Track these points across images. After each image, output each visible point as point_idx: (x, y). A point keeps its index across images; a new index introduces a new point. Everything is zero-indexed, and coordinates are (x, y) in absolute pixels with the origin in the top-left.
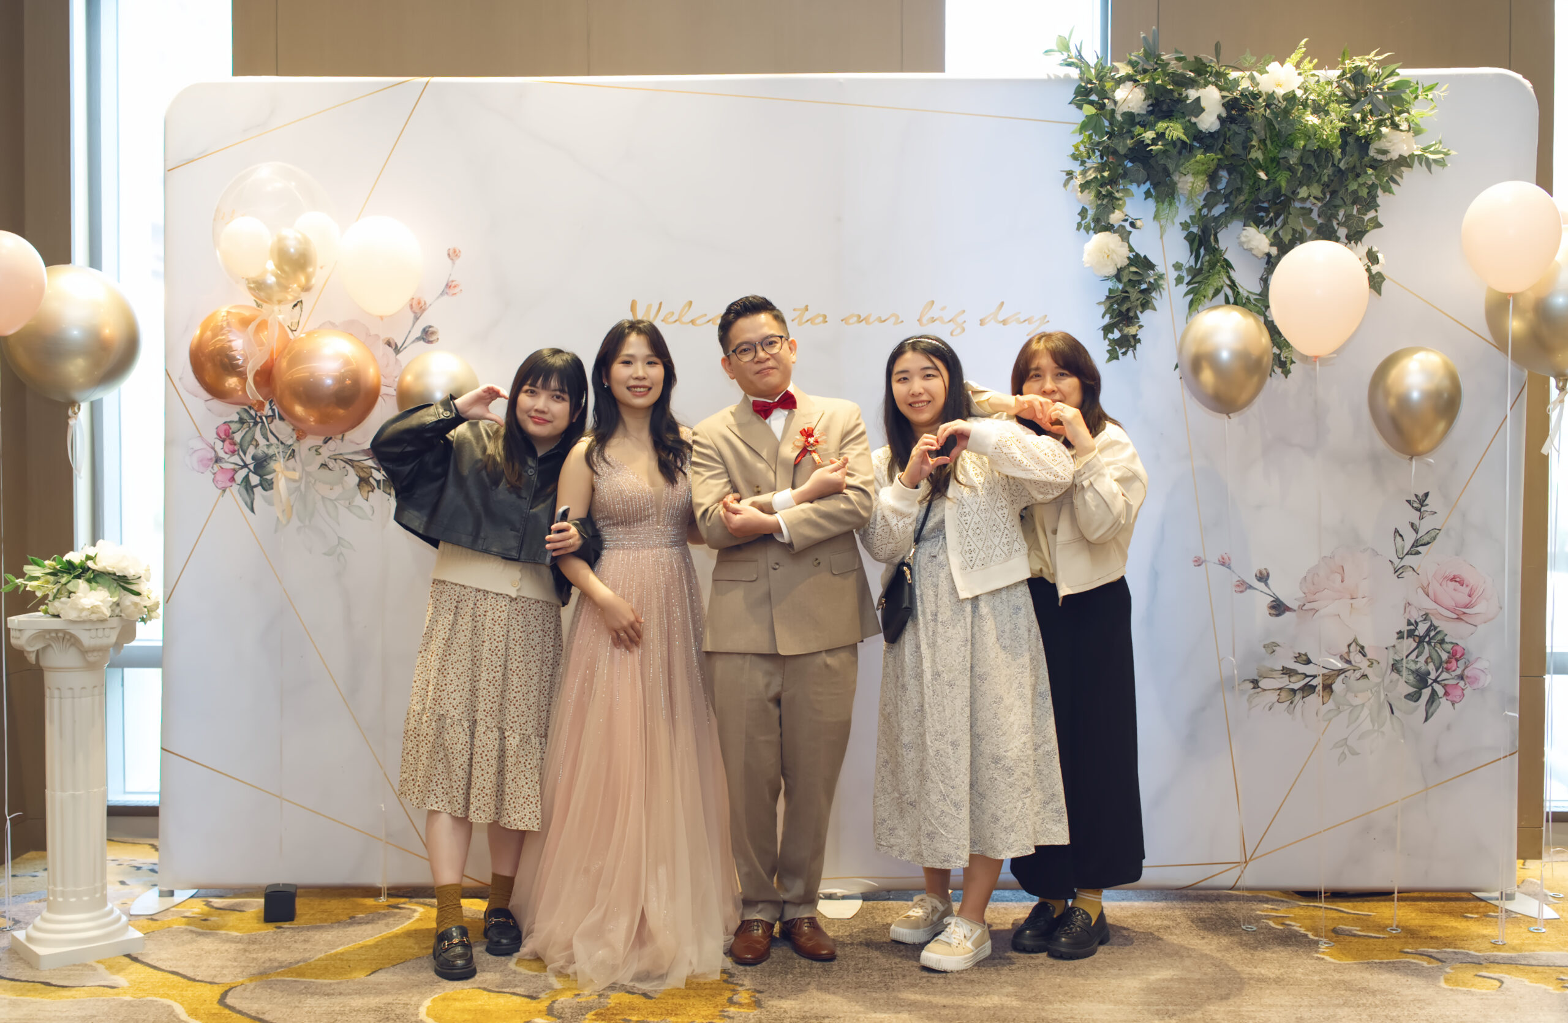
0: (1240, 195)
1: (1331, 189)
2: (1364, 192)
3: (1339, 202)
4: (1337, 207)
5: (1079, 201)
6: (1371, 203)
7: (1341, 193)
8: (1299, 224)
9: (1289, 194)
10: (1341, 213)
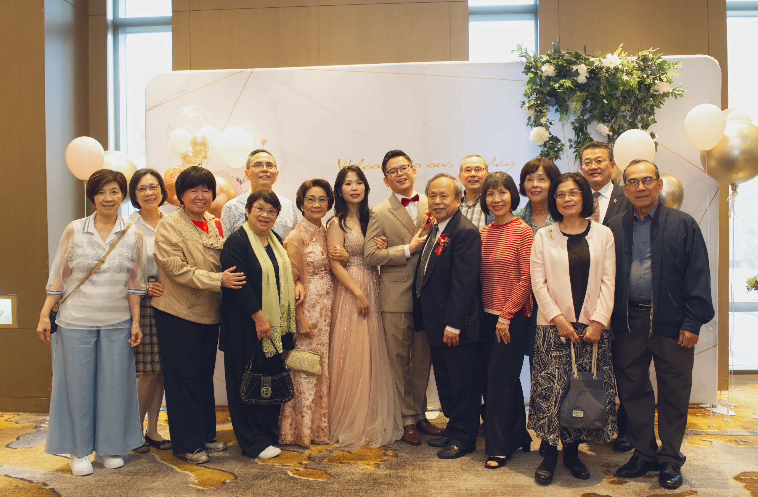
0: (596, 110)
1: (635, 106)
2: (649, 108)
3: (638, 112)
4: (637, 115)
5: (527, 113)
6: (652, 113)
7: (639, 109)
8: (622, 122)
9: (617, 109)
10: (639, 117)
